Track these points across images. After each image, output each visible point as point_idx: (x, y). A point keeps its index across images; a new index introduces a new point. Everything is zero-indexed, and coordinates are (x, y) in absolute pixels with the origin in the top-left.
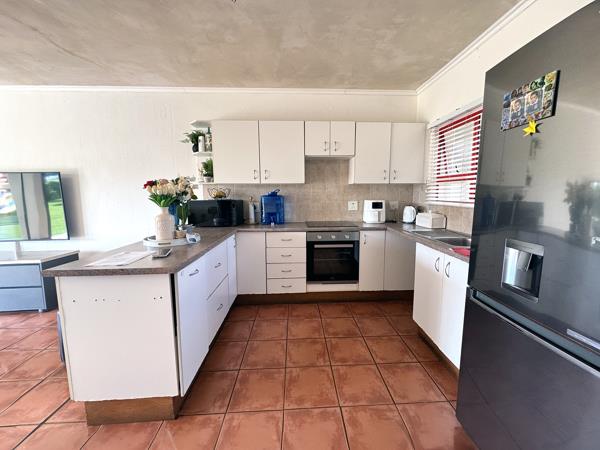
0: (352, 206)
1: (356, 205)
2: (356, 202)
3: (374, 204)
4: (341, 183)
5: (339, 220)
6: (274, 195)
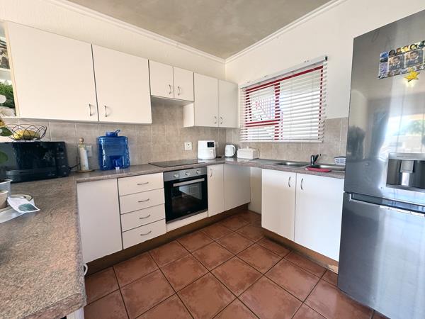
0: (188, 146)
1: (191, 145)
2: (190, 143)
3: (208, 143)
4: (178, 127)
5: (177, 159)
6: (114, 135)
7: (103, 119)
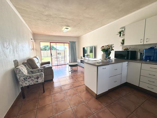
7: (145, 43)
